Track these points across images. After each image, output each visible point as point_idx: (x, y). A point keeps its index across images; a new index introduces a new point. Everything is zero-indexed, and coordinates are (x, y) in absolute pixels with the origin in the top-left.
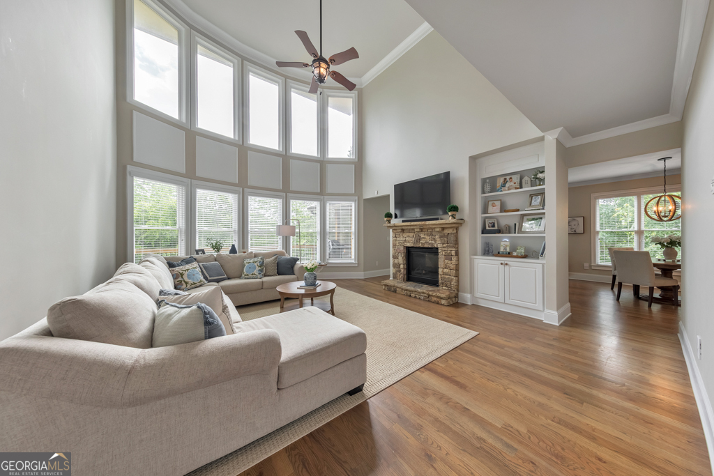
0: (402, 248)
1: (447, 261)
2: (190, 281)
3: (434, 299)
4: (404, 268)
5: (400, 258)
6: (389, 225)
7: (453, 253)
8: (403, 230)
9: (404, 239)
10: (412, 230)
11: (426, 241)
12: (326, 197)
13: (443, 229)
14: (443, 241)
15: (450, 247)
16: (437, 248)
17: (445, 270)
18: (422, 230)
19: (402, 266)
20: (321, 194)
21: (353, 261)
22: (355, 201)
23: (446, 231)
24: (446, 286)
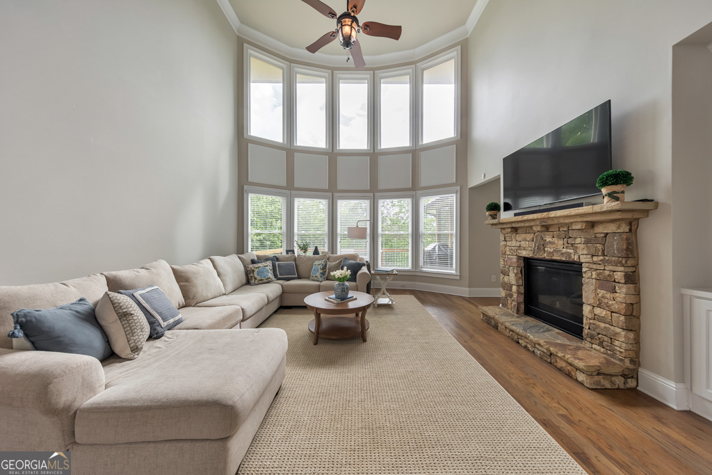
0: (514, 259)
1: (601, 292)
2: (258, 278)
3: (561, 364)
4: (518, 293)
5: (512, 275)
6: (495, 221)
7: (619, 276)
8: (515, 230)
9: (518, 244)
10: (528, 229)
11: (556, 248)
12: (419, 192)
13: (592, 225)
14: (592, 251)
15: (609, 262)
16: (581, 264)
17: (598, 311)
18: (547, 228)
19: (514, 288)
20: (413, 189)
21: (454, 272)
22: (457, 193)
23: (600, 229)
24: (601, 344)
